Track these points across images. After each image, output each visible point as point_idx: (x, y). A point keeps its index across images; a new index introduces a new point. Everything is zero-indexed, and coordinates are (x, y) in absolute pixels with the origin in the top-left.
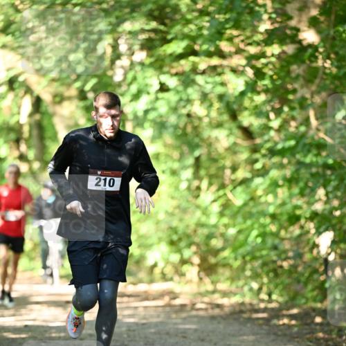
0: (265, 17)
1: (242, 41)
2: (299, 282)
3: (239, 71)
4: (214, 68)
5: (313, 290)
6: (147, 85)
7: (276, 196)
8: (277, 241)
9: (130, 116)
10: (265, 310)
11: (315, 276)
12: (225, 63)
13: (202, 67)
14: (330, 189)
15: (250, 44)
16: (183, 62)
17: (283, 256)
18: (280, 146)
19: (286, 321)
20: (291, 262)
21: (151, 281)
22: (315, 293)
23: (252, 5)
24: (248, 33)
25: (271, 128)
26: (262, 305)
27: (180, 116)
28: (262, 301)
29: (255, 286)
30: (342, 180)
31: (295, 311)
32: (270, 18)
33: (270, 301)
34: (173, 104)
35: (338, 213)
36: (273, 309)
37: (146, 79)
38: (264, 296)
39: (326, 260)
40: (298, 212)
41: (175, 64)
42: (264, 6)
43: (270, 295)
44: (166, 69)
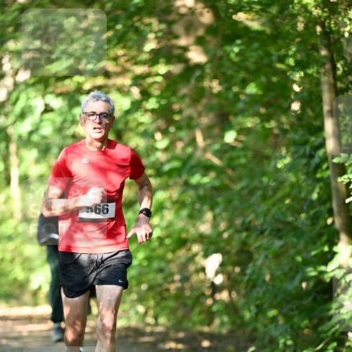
0: (151, 36)
1: (128, 61)
2: (185, 305)
3: (124, 91)
4: (99, 88)
5: (200, 313)
6: (30, 107)
7: (162, 218)
8: (163, 265)
9: (15, 137)
10: (152, 334)
11: (202, 300)
12: (111, 82)
13: (87, 87)
14: (217, 211)
15: (136, 64)
16: (67, 82)
17: (170, 279)
18: (167, 168)
19: (172, 345)
20: (179, 285)
21: (36, 304)
22: (202, 317)
23: (137, 24)
24: (133, 53)
25: (157, 149)
26: (148, 329)
27: (64, 138)
28: (148, 325)
29: (141, 309)
30: (230, 201)
31: (181, 335)
32: (156, 38)
33: (156, 324)
34: (58, 125)
35: (226, 235)
36: (159, 333)
37: (30, 100)
38: (150, 320)
39: (213, 283)
40: (184, 236)
41: (60, 84)
42: (150, 25)
43: (156, 318)
44: (51, 89)
